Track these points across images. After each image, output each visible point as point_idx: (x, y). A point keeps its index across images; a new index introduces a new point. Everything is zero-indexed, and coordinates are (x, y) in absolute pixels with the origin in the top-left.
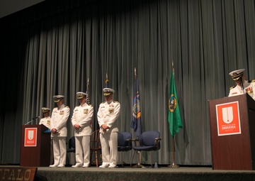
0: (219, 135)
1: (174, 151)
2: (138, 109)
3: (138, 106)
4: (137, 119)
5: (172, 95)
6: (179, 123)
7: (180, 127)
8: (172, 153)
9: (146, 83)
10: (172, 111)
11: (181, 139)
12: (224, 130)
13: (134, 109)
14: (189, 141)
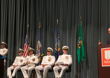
0: (102, 66)
1: (80, 72)
2: (59, 45)
3: (59, 44)
4: (58, 52)
5: (80, 38)
6: (83, 55)
7: (84, 58)
8: (79, 73)
9: (64, 29)
10: (79, 47)
11: (84, 64)
12: (105, 63)
13: (56, 46)
14: (90, 67)
